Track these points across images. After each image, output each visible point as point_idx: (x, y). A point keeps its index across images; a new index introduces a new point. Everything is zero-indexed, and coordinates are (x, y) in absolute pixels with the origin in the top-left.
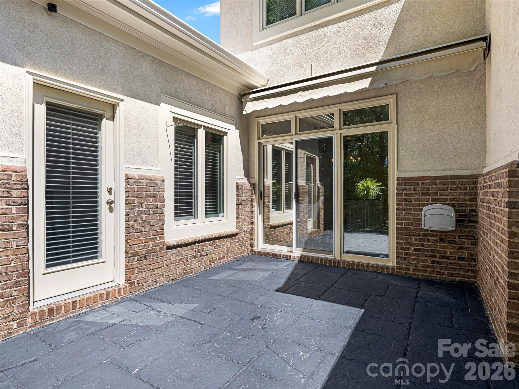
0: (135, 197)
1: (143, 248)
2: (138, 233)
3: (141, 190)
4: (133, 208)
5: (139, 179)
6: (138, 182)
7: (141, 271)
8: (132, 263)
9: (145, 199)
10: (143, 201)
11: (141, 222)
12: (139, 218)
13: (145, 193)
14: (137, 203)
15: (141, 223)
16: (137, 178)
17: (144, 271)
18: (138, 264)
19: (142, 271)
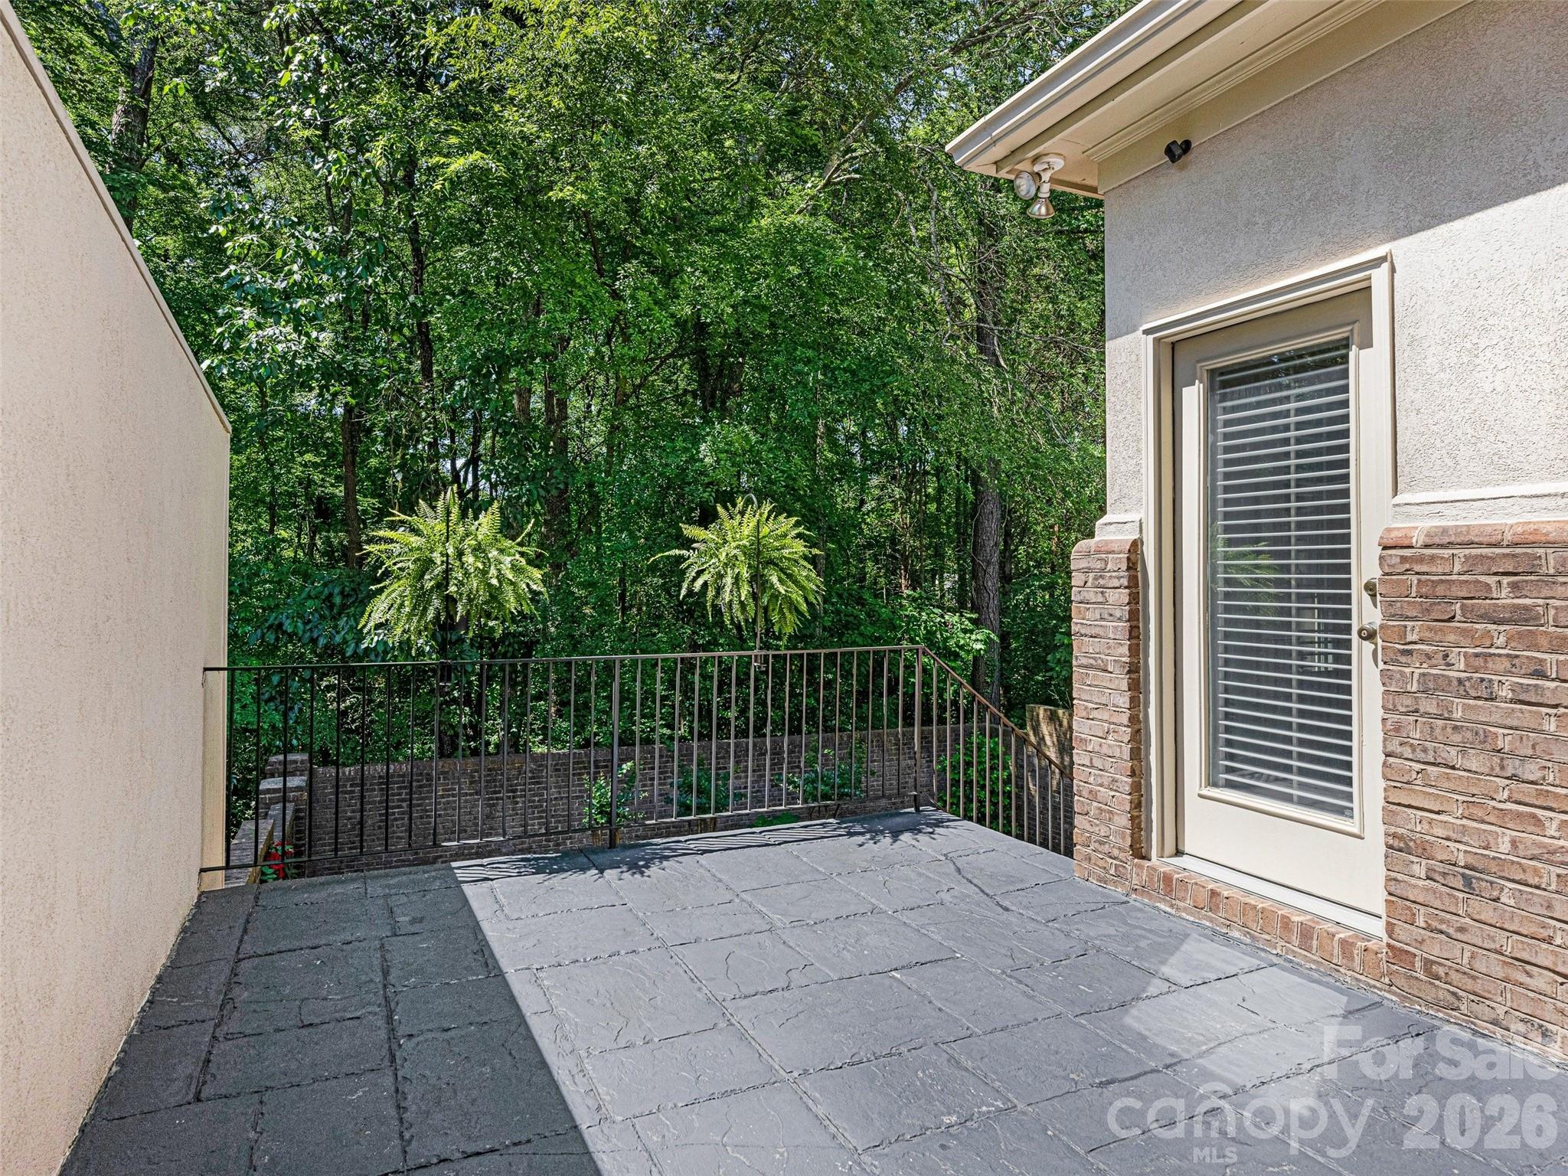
0: (1407, 618)
1: (1454, 836)
2: (1430, 768)
3: (1440, 590)
4: (1403, 659)
5: (1427, 546)
6: (1421, 560)
7: (1443, 927)
8: (1400, 877)
9: (1464, 630)
10: (1452, 638)
11: (1440, 723)
12: (1429, 706)
13: (1463, 605)
14: (1422, 641)
15: (1444, 728)
16: (1418, 539)
17: (1459, 936)
18: (1427, 889)
19: (1451, 931)
